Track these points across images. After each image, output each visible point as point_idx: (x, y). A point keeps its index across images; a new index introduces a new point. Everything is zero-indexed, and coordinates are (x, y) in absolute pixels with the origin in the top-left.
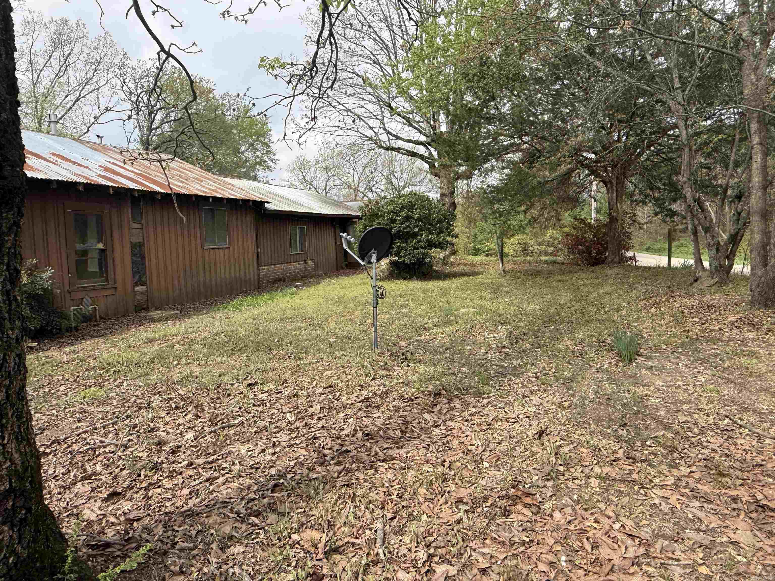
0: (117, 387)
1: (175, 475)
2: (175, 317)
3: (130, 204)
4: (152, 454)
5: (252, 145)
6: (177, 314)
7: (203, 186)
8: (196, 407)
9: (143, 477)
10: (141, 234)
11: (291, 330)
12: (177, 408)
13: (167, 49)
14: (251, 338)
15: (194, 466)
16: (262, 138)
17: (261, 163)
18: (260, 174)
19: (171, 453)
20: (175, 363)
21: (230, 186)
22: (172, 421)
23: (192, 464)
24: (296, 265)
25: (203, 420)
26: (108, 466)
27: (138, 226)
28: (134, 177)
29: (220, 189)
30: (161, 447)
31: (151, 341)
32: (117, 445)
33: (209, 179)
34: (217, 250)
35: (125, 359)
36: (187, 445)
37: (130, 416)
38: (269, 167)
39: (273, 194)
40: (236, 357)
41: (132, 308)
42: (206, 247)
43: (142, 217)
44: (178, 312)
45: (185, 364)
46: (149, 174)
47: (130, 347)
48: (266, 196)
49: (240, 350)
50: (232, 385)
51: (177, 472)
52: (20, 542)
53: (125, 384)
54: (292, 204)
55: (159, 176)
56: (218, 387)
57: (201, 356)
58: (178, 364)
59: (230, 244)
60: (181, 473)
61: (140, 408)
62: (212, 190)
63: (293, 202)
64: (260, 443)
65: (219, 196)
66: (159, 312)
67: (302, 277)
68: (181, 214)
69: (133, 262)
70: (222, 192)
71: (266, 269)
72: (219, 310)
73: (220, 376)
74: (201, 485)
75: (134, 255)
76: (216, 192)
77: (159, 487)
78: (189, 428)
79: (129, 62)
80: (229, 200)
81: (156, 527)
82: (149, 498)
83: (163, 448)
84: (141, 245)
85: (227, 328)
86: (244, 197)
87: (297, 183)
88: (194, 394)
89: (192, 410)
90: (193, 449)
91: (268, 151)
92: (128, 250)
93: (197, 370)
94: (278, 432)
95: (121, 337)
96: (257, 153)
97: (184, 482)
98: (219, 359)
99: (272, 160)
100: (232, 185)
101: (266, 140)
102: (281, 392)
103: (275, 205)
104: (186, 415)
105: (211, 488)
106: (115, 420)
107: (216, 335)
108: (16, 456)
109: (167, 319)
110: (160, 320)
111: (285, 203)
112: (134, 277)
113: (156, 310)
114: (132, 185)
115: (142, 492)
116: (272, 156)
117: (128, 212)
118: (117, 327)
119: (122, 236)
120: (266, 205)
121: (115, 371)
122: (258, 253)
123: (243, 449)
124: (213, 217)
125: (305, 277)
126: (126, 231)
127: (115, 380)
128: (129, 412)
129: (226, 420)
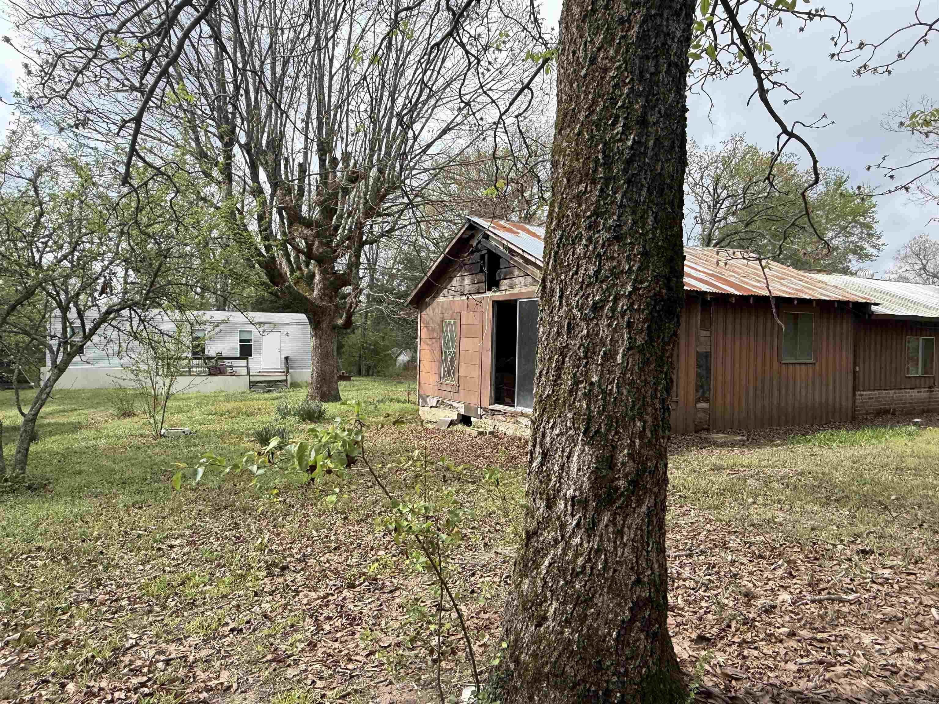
0: (685, 515)
1: (773, 640)
2: (742, 444)
3: (700, 309)
4: (739, 605)
5: (845, 228)
6: (744, 441)
7: (785, 286)
8: (788, 562)
9: (733, 629)
10: (709, 343)
11: (918, 487)
12: (761, 557)
13: (789, 129)
14: (854, 488)
15: (798, 638)
16: (861, 219)
17: (858, 251)
18: (854, 264)
19: (765, 611)
20: (750, 500)
21: (820, 285)
22: (759, 572)
23: (794, 634)
24: (914, 393)
25: (798, 582)
26: (690, 603)
27: (708, 334)
28: (705, 278)
29: (806, 287)
30: (750, 600)
31: (718, 469)
32: (697, 583)
33: (792, 276)
34: (798, 367)
35: (690, 485)
36: (783, 608)
37: (705, 552)
38: (868, 256)
39: (881, 292)
40: (832, 508)
41: (692, 427)
42: (783, 362)
43: (711, 324)
44: (745, 438)
45: (763, 505)
46: (721, 273)
47: (695, 471)
48: (871, 295)
49: (837, 501)
50: (834, 546)
51: (776, 638)
52: (651, 656)
53: (692, 513)
54: (913, 305)
55: (732, 276)
56: (814, 544)
57: (783, 498)
58: (754, 503)
59: (816, 359)
60: (781, 641)
61: (716, 546)
62: (797, 290)
63: (913, 302)
64: (892, 638)
65: (808, 297)
66: (721, 435)
67: (923, 412)
68: (779, 322)
69: (698, 375)
70: (811, 292)
71: (864, 395)
72: (798, 442)
73: (813, 529)
74: (812, 666)
75: (699, 366)
76: (802, 291)
77: (756, 648)
78: (782, 586)
79: (697, 150)
80: (819, 301)
81: (762, 696)
82: (745, 658)
83: (752, 602)
84: (707, 356)
85: (815, 468)
86: (841, 298)
87: (910, 276)
88: (781, 545)
89: (782, 565)
90: (793, 615)
91: (868, 235)
92: (693, 361)
93: (780, 517)
94: (921, 631)
95: (682, 459)
96: (852, 238)
97: (786, 653)
98: (808, 507)
99: (875, 246)
100: (824, 283)
101: (868, 220)
102: (915, 574)
103: (886, 308)
104: (774, 569)
105: (828, 675)
106: (688, 552)
107: (802, 474)
108: (656, 566)
109: (733, 445)
110: (723, 445)
111: (903, 305)
112: (697, 391)
113: (718, 433)
114: (704, 288)
115: (735, 647)
116: (874, 240)
117: (697, 319)
118: (676, 446)
119: (688, 345)
120: (873, 308)
121: (680, 496)
122: (855, 372)
123: (867, 639)
124: (796, 324)
125: (928, 411)
126: (693, 339)
127: (681, 507)
128: (702, 547)
129: (833, 591)
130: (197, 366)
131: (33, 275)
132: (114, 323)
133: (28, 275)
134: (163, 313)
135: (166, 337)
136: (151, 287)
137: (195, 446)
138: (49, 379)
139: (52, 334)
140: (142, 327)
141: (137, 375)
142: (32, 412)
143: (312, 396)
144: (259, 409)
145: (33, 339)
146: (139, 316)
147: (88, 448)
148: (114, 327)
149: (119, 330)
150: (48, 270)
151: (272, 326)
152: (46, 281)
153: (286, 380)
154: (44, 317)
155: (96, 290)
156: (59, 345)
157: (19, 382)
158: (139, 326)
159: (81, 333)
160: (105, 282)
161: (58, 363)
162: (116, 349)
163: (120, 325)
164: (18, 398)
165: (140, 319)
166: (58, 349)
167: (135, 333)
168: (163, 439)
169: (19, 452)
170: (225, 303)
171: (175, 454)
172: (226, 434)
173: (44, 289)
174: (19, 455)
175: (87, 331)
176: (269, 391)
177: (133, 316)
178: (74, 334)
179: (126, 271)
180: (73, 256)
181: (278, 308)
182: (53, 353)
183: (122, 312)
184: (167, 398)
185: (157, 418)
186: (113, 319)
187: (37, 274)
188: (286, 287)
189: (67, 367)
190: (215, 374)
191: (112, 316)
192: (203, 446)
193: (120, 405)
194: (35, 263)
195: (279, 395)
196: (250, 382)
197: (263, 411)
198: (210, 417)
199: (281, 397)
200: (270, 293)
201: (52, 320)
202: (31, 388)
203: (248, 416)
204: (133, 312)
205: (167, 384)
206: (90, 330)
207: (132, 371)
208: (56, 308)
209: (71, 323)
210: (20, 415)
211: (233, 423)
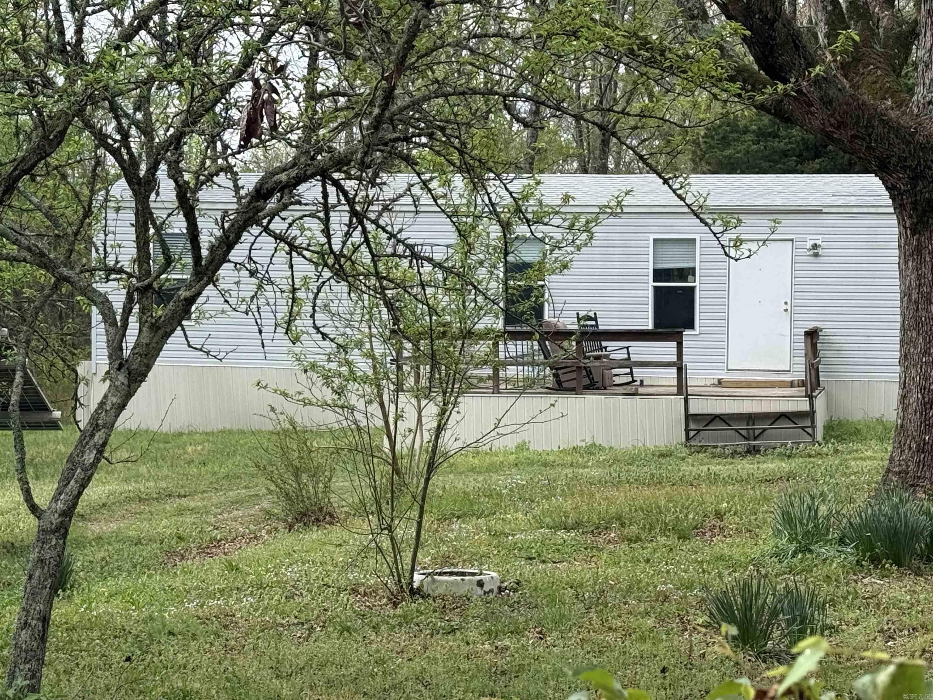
130: (516, 361)
131: (60, 81)
132: (278, 225)
133: (48, 83)
134: (417, 190)
135: (427, 268)
136: (384, 107)
137: (516, 632)
138: (102, 404)
139: (111, 261)
140: (357, 237)
141: (340, 392)
142: (60, 506)
143: (903, 474)
144: (719, 515)
145: (62, 279)
146: (351, 202)
147: (205, 620)
148: (279, 238)
149: (293, 247)
150: (98, 65)
151: (765, 222)
152: (92, 100)
153: (811, 414)
154: (88, 213)
155: (230, 123)
156: (130, 299)
157: (24, 407)
158: (348, 235)
159: (188, 260)
160: (255, 97)
161: (126, 353)
162: (283, 311)
163: (294, 232)
164: (22, 460)
165: (353, 213)
166: (127, 311)
167: (337, 258)
168: (420, 604)
169: (26, 625)
170: (605, 143)
171: (452, 655)
172: (611, 598)
173: (88, 125)
174: (24, 635)
175: (205, 253)
176: (753, 451)
177: (332, 199)
178: (168, 261)
179: (313, 58)
180: (164, 15)
181: (785, 154)
182: (114, 323)
183: (302, 188)
184: (431, 467)
185: (399, 532)
186: (273, 215)
187: (70, 80)
188: (817, 81)
189: (149, 367)
190: (573, 390)
191: (272, 204)
192: (542, 636)
193: (291, 485)
194: (64, 44)
195: (785, 466)
196: (688, 417)
197: (731, 521)
198: (561, 534)
199: (790, 476)
200: (761, 107)
201: (111, 215)
202: (54, 425)
203: (683, 537)
204: (331, 190)
205: (430, 423)
206: (212, 249)
207: (327, 379)
208: (117, 177)
209: (158, 230)
210: (24, 508)
211: (635, 561)
